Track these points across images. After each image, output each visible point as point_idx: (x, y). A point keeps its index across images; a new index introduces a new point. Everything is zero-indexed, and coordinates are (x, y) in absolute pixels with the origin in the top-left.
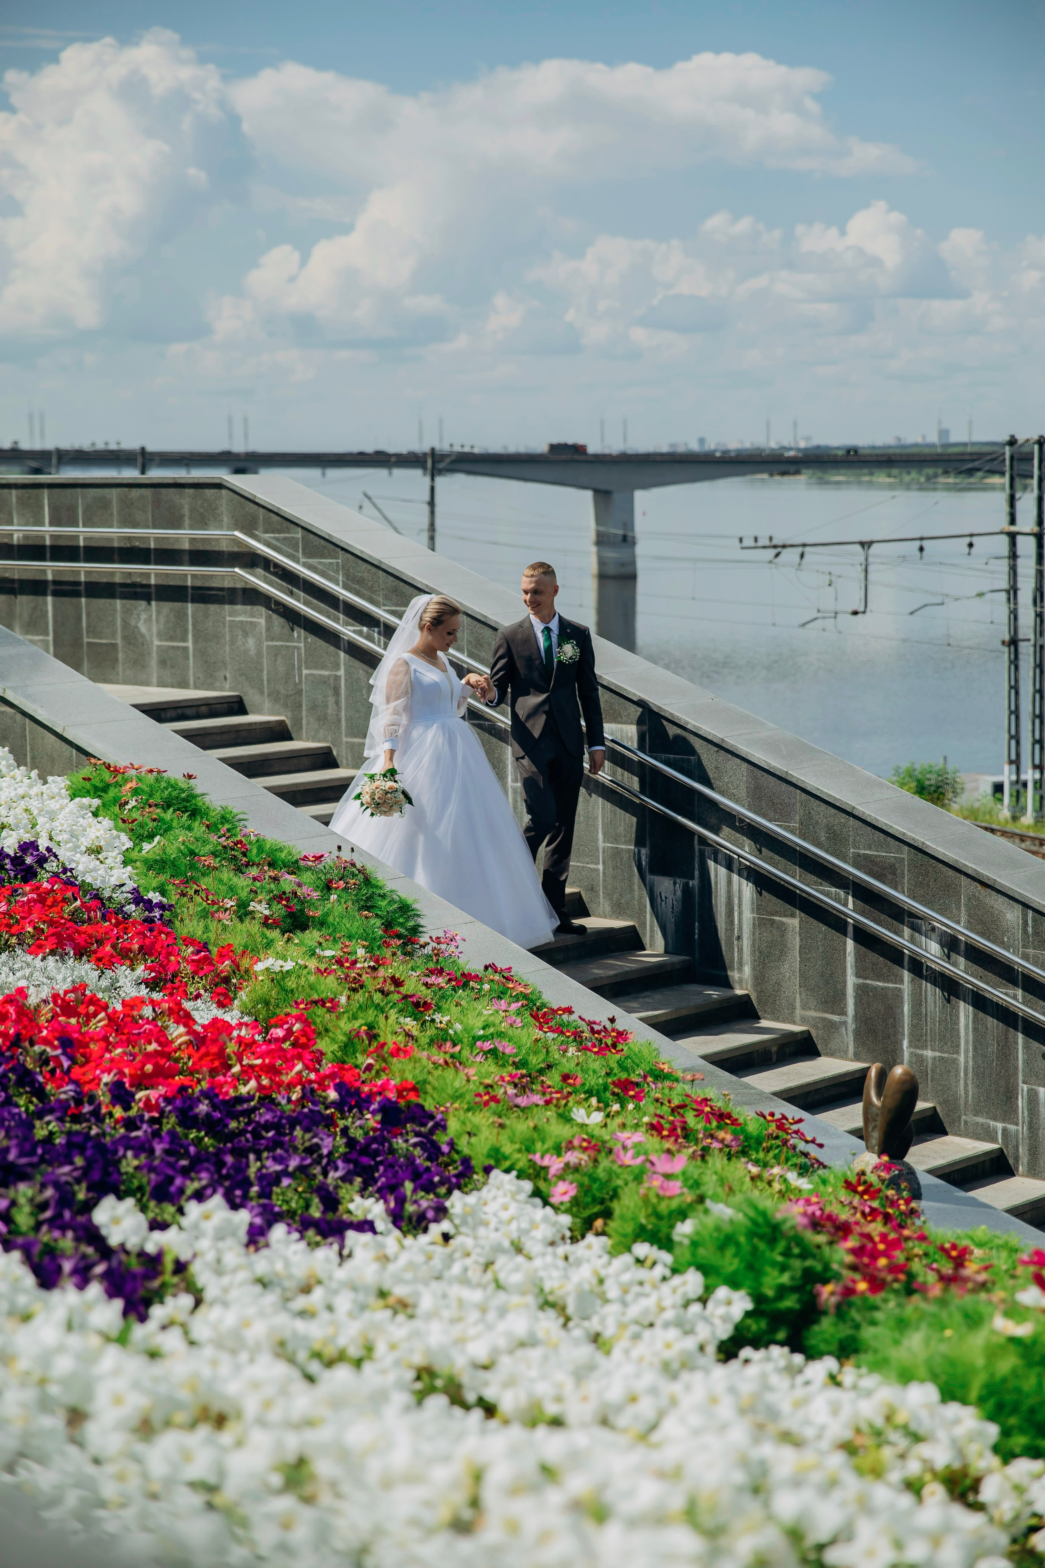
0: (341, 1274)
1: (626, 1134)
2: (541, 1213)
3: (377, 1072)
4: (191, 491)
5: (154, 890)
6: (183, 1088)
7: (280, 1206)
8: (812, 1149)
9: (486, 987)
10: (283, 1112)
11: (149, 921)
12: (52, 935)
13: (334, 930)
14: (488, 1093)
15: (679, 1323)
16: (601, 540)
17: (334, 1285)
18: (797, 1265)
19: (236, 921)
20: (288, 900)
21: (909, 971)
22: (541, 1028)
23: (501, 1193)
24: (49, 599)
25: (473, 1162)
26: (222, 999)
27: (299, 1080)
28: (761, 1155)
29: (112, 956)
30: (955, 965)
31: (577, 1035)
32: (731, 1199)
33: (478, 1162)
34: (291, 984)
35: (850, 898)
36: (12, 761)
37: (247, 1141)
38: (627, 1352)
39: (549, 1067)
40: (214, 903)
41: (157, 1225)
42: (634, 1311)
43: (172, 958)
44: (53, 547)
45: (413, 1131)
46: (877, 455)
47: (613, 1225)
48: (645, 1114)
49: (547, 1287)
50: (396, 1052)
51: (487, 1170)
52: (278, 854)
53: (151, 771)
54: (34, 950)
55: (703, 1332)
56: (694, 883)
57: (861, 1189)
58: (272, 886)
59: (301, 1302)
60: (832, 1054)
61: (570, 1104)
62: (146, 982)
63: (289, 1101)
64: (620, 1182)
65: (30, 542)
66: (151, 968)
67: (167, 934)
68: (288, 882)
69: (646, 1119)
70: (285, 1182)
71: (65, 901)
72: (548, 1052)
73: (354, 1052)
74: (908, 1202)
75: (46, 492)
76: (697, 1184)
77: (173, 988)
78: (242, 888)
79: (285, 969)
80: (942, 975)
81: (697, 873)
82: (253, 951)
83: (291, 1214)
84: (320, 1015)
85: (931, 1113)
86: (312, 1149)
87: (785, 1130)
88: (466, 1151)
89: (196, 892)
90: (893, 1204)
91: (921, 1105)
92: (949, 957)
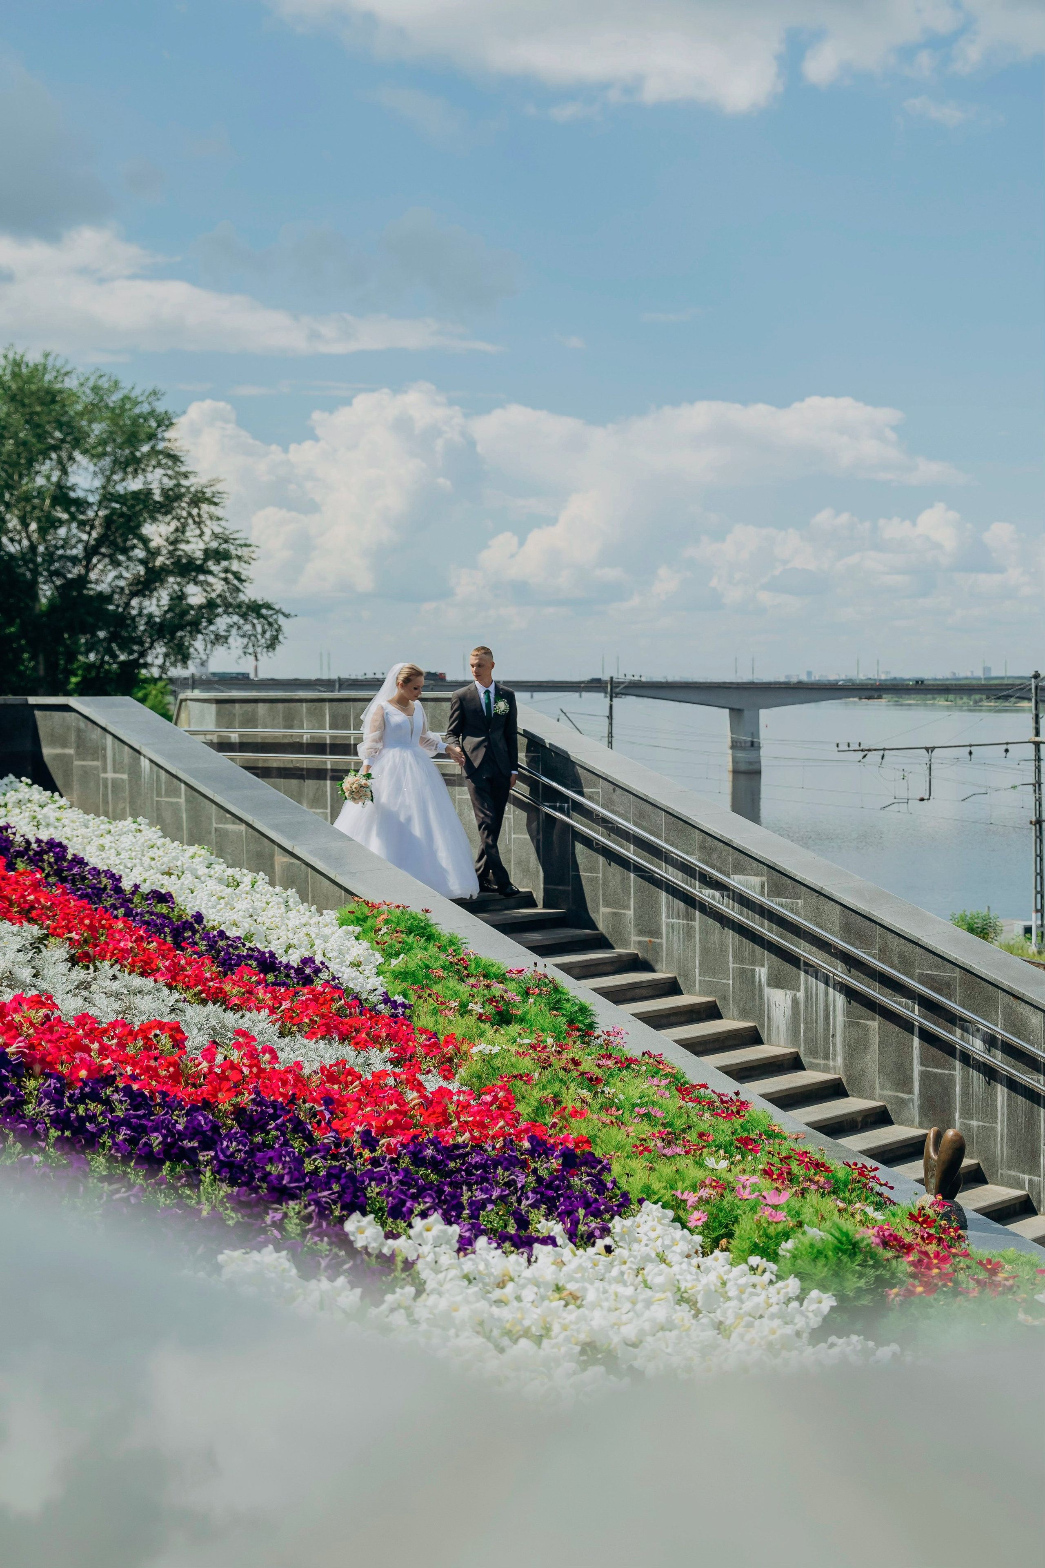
0: (528, 1273)
1: (746, 1177)
2: (679, 1233)
3: (560, 1129)
4: (432, 704)
5: (399, 994)
6: (416, 1137)
7: (485, 1225)
8: (885, 1190)
9: (644, 1068)
10: (488, 1156)
11: (395, 1016)
12: (323, 1025)
13: (531, 1025)
14: (643, 1145)
15: (781, 1315)
16: (735, 745)
17: (522, 1281)
18: (871, 1272)
19: (459, 1018)
20: (497, 1002)
21: (960, 1061)
22: (683, 1099)
23: (650, 1218)
24: (328, 782)
25: (630, 1196)
26: (447, 1073)
27: (501, 1133)
28: (847, 1194)
29: (366, 1041)
30: (994, 1057)
31: (710, 1104)
32: (823, 1225)
33: (634, 1196)
34: (497, 1063)
35: (916, 1006)
36: (298, 899)
37: (462, 1176)
38: (742, 1336)
39: (689, 1127)
40: (442, 1003)
41: (391, 1235)
42: (748, 1306)
43: (410, 1043)
44: (332, 745)
45: (586, 1172)
46: (938, 685)
47: (734, 1242)
48: (760, 1163)
49: (683, 1285)
50: (575, 1113)
51: (641, 1201)
52: (490, 968)
53: (398, 906)
54: (310, 1035)
55: (800, 1323)
56: (801, 995)
57: (920, 1219)
58: (486, 992)
59: (497, 1294)
60: (902, 1123)
61: (704, 1154)
62: (391, 1061)
63: (494, 1148)
64: (739, 1212)
65: (315, 741)
66: (395, 1051)
67: (407, 1026)
68: (497, 989)
69: (761, 1167)
70: (490, 1207)
71: (332, 1000)
72: (688, 1116)
73: (544, 1114)
74: (956, 1230)
75: (327, 704)
76: (798, 1214)
77: (411, 1065)
78: (464, 993)
79: (493, 1052)
80: (985, 1064)
81: (802, 987)
82: (469, 1039)
83: (494, 1231)
84: (519, 1086)
85: (976, 1167)
86: (510, 1184)
87: (865, 1176)
88: (626, 1188)
89: (429, 995)
90: (945, 1231)
91: (967, 1162)
92: (989, 1051)
